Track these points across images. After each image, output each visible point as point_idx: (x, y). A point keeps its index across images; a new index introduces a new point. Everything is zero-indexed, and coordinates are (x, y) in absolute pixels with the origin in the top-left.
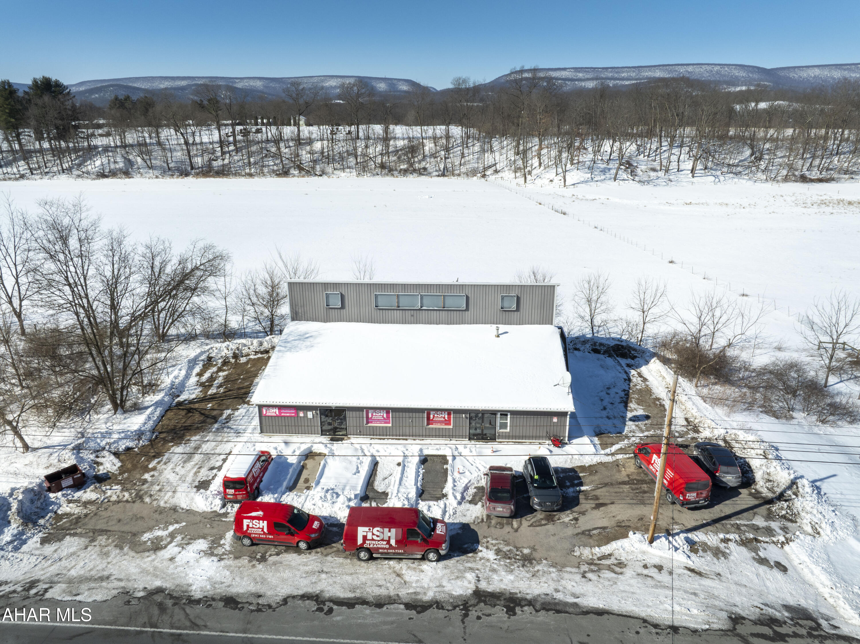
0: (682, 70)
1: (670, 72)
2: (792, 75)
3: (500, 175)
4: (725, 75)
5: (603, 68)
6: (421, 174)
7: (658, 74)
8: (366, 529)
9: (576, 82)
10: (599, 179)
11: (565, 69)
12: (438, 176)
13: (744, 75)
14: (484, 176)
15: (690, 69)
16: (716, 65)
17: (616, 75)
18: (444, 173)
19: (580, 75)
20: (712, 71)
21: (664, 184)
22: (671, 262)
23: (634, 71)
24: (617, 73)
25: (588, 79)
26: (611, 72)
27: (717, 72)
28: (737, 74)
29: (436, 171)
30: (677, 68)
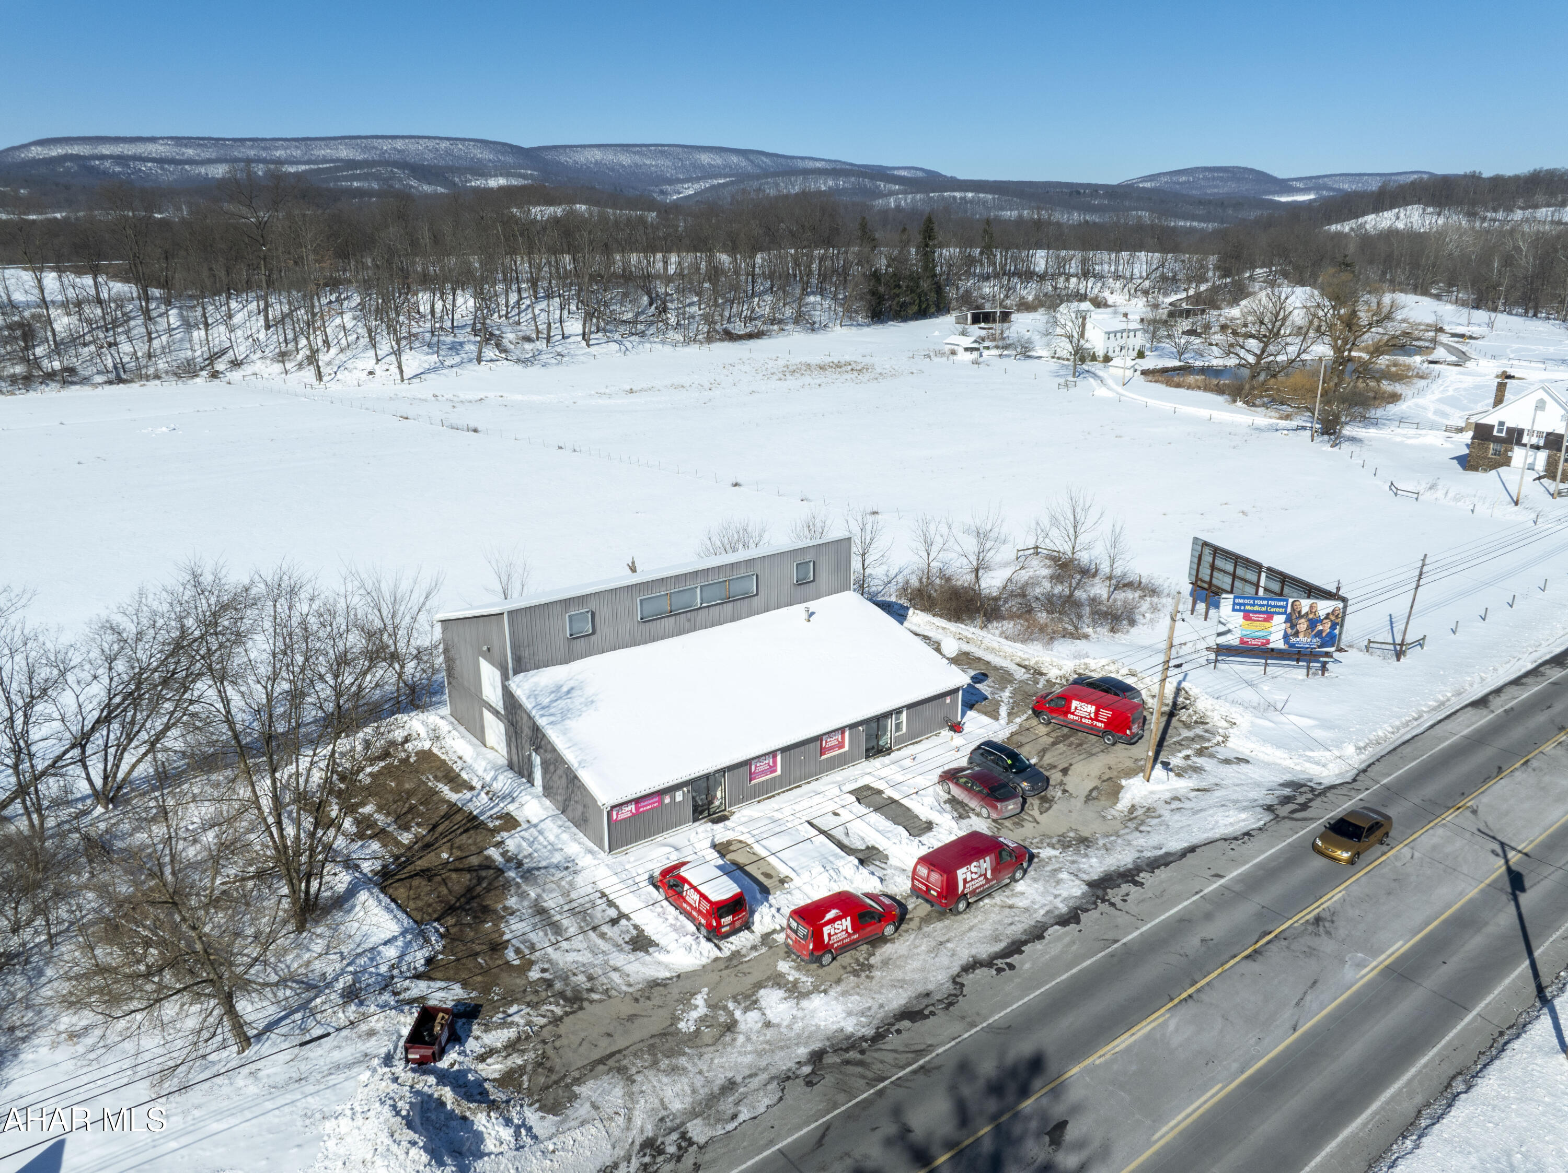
0: (386, 146)
1: (365, 149)
2: (563, 159)
3: (247, 369)
4: (460, 158)
5: (235, 140)
6: (65, 383)
7: (344, 153)
8: (964, 870)
9: (187, 167)
10: (453, 362)
11: (153, 140)
12: (110, 382)
13: (491, 157)
14: (215, 375)
15: (399, 144)
16: (441, 138)
17: (264, 154)
18: (119, 376)
19: (190, 152)
20: (437, 150)
21: (554, 361)
22: (736, 485)
23: (297, 147)
24: (264, 149)
25: (210, 161)
26: (252, 147)
27: (448, 152)
28: (479, 156)
29: (99, 373)
30: (376, 143)
